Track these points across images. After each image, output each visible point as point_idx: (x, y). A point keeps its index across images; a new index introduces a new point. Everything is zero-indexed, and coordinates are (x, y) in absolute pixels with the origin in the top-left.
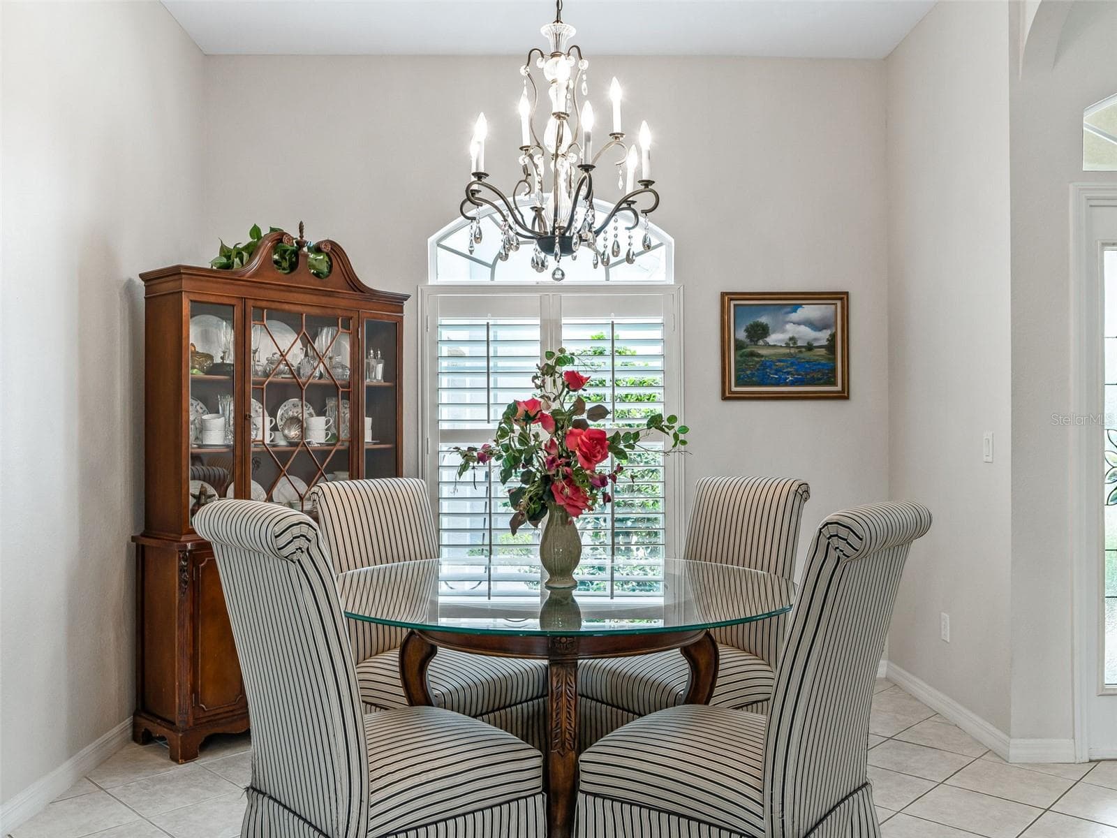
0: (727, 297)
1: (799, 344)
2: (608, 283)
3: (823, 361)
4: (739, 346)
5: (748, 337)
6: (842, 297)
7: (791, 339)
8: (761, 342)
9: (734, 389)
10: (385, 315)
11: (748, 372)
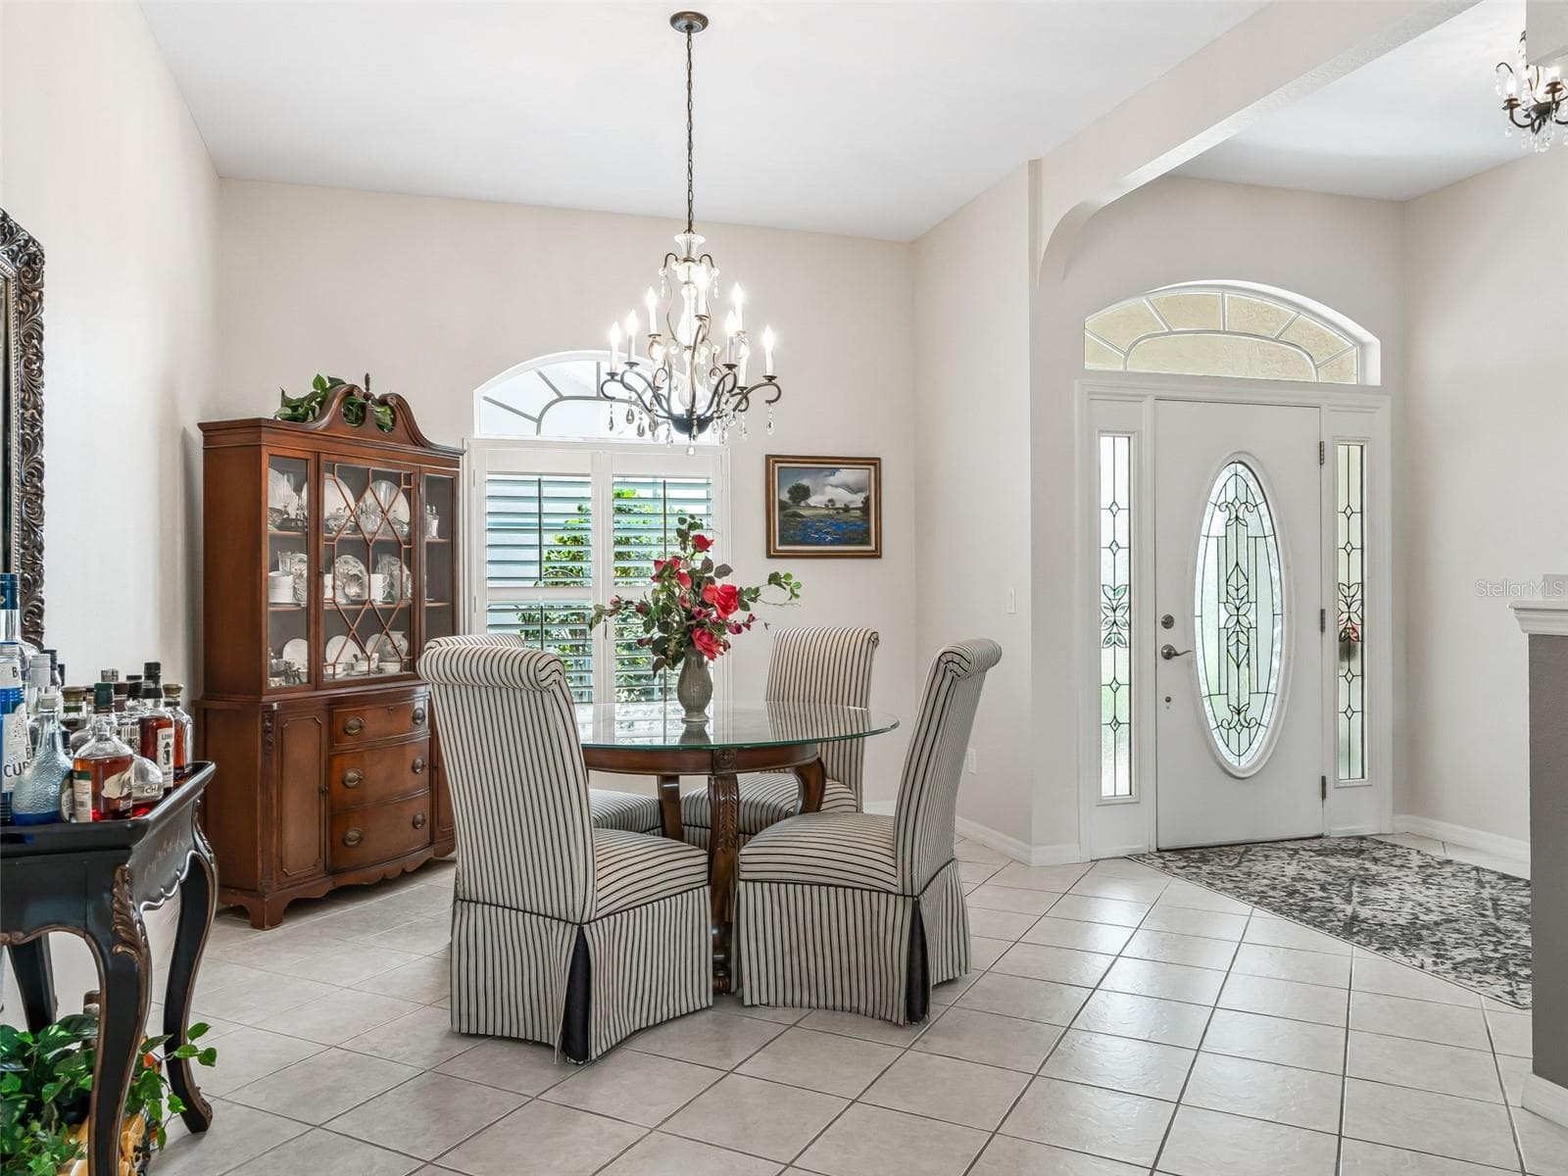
0: (771, 460)
1: (837, 506)
3: (859, 523)
4: (783, 506)
5: (790, 498)
6: (874, 463)
7: (830, 501)
8: (803, 504)
9: (778, 548)
11: (791, 532)
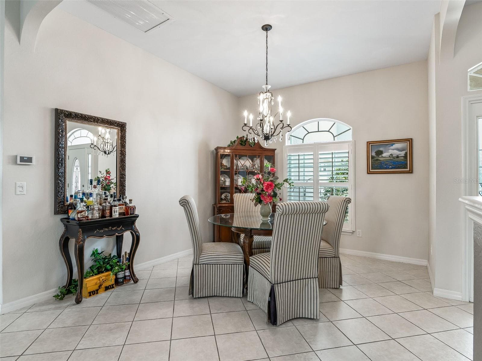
0: (369, 143)
1: (394, 156)
2: (334, 141)
3: (402, 161)
4: (373, 157)
5: (376, 155)
6: (410, 141)
7: (391, 155)
8: (380, 156)
9: (371, 170)
10: (269, 154)
11: (376, 165)
